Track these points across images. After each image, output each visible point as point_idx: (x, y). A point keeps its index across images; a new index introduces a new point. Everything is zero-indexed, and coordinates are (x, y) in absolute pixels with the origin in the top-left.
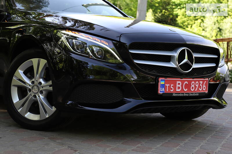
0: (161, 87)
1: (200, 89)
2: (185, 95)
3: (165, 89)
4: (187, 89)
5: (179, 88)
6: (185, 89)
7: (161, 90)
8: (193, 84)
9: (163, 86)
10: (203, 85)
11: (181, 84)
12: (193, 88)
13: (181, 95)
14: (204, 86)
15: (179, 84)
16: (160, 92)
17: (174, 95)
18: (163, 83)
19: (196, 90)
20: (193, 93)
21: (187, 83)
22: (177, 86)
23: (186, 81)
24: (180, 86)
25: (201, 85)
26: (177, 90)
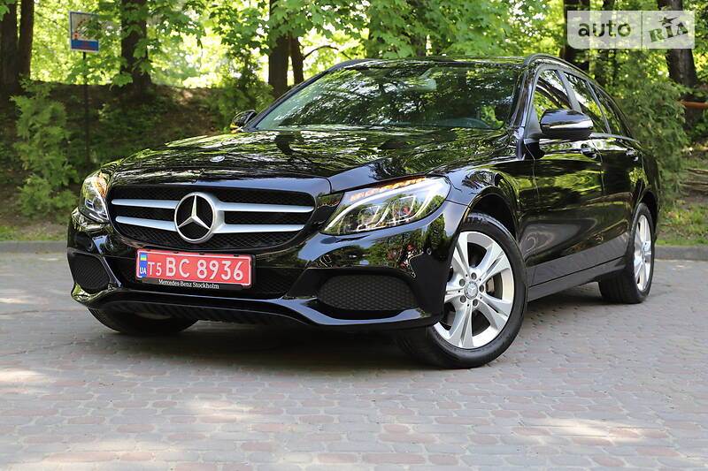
0: (140, 266)
1: (226, 275)
2: (183, 284)
3: (148, 270)
4: (188, 274)
5: (171, 270)
6: (185, 273)
7: (140, 272)
8: (202, 265)
9: (144, 264)
10: (232, 268)
11: (174, 263)
12: (202, 272)
13: (175, 284)
14: (237, 271)
15: (171, 263)
16: (140, 275)
17: (162, 282)
18: (145, 259)
19: (212, 278)
20: (201, 283)
21: (188, 262)
22: (168, 266)
23: (186, 257)
24: (173, 266)
25: (226, 268)
26: (168, 274)
